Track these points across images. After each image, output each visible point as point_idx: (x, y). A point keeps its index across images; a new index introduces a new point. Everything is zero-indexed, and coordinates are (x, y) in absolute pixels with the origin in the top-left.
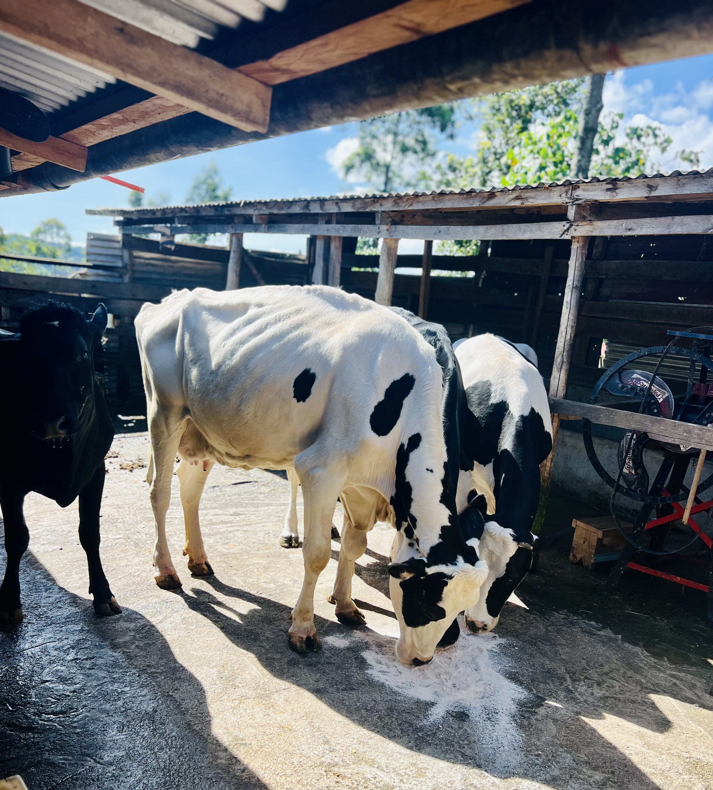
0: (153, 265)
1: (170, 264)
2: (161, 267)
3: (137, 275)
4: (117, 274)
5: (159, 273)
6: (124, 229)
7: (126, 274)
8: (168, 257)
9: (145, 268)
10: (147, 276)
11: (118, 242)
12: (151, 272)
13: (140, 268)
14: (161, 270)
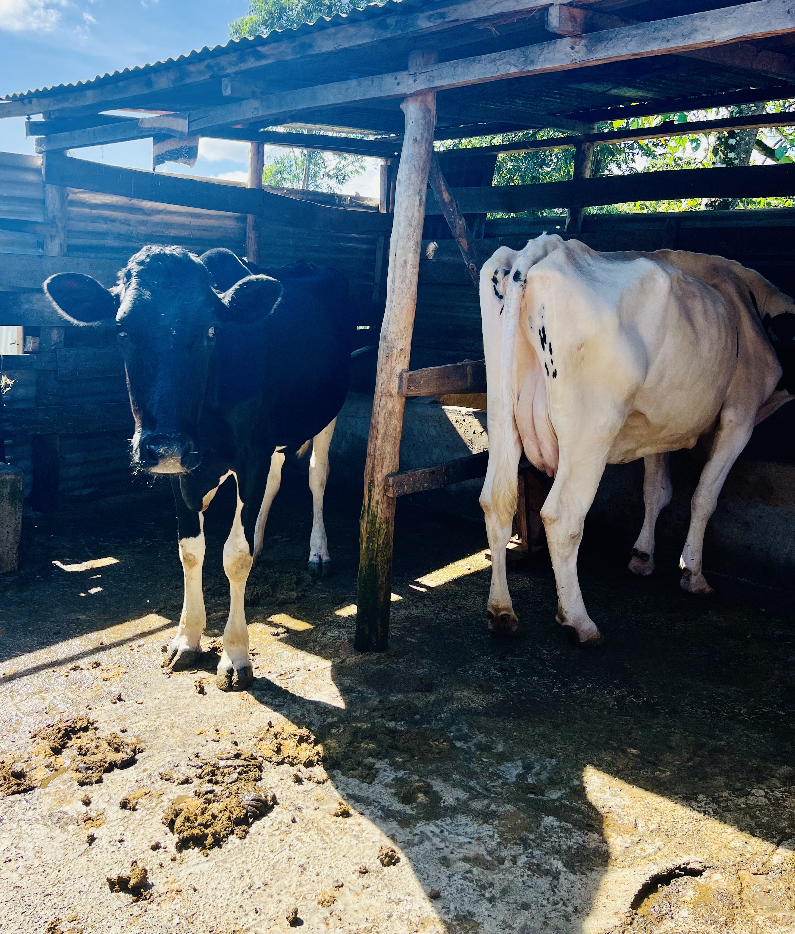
0: (106, 220)
1: (141, 217)
2: (126, 223)
3: (75, 241)
4: (31, 239)
5: (119, 236)
6: (48, 141)
7: (52, 237)
8: (136, 202)
9: (90, 227)
10: (95, 242)
11: (38, 171)
12: (104, 234)
13: (81, 226)
14: (123, 229)
